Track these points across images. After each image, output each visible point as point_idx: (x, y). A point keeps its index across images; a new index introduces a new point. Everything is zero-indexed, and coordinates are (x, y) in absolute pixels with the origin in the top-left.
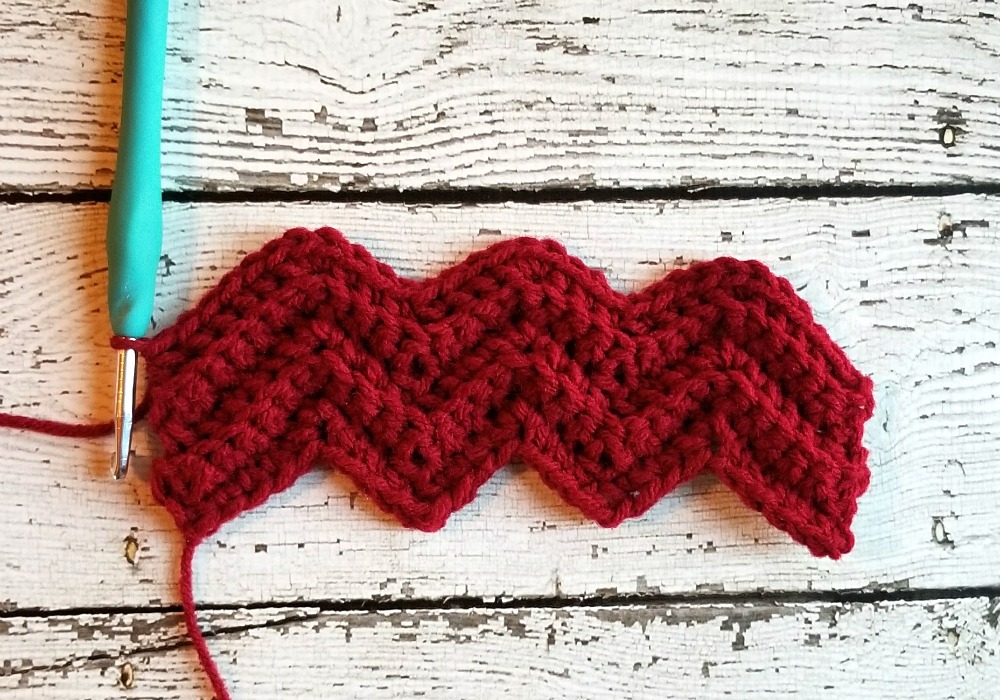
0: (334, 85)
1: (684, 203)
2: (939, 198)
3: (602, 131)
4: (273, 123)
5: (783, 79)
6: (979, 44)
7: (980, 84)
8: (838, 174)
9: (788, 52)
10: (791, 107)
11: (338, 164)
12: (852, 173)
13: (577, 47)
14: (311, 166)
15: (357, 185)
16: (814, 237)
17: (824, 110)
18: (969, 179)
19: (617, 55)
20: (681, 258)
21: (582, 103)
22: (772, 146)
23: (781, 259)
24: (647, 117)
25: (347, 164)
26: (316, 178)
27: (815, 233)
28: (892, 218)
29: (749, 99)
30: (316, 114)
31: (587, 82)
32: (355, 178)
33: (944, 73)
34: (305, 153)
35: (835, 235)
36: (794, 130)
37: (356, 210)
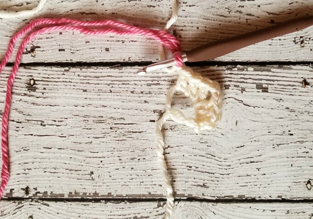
0: (238, 100)
1: (122, 61)
2: (35, 62)
3: (149, 85)
4: (259, 88)
5: (88, 102)
6: (21, 113)
7: (21, 100)
8: (70, 70)
9: (86, 110)
10: (85, 93)
11: (238, 74)
12: (65, 70)
13: (157, 112)
14: (247, 74)
15: (231, 67)
16: (78, 49)
17: (74, 91)
18: (25, 68)
19: (143, 110)
20: (123, 43)
21: (156, 94)
22: (92, 80)
23: (89, 42)
24: (134, 90)
25: (235, 74)
26: (245, 70)
27: (77, 51)
28: (51, 55)
29: (100, 95)
30: (245, 90)
31: (154, 101)
32: (232, 69)
33: (33, 103)
34: (249, 78)
35: (71, 50)
36: (84, 85)
37: (232, 59)
